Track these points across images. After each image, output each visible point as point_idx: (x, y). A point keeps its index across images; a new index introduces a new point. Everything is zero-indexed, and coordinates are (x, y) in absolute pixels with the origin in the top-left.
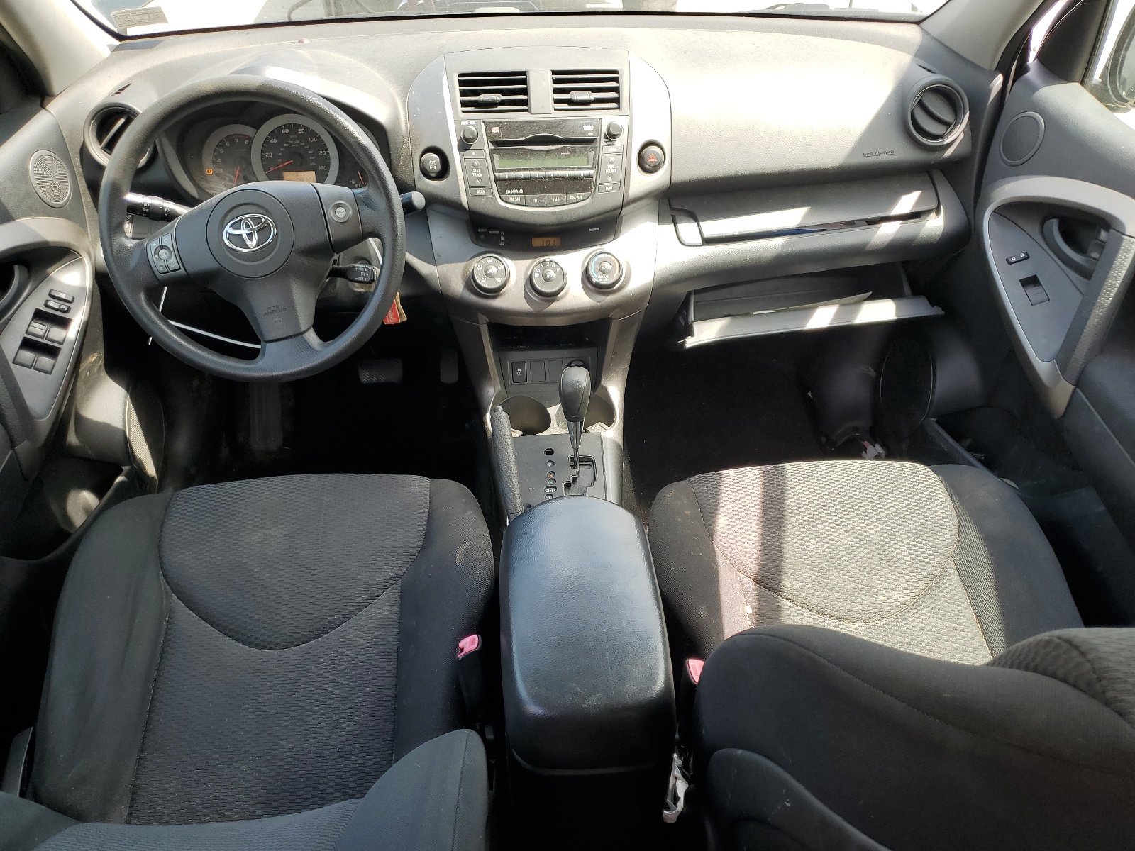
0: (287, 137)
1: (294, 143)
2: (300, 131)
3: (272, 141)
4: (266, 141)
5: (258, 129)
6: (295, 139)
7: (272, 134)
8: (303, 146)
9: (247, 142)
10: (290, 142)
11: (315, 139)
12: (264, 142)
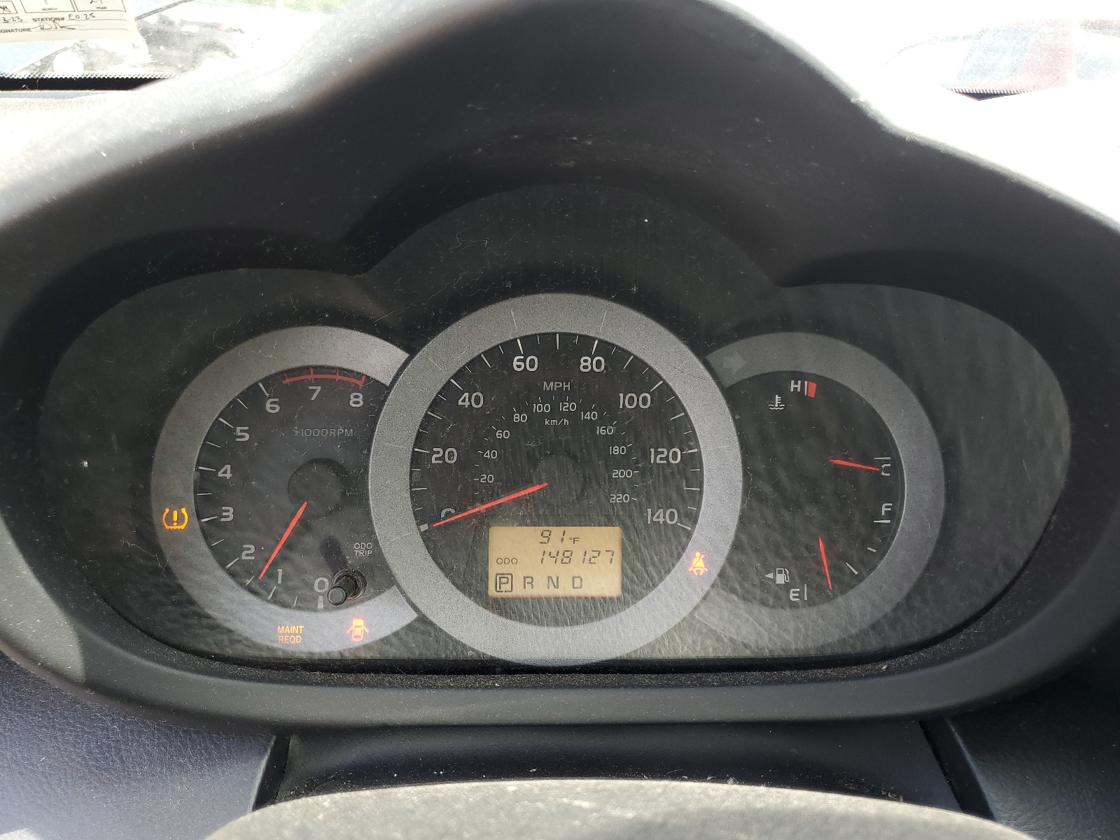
0: (529, 388)
1: (555, 413)
2: (587, 364)
3: (465, 400)
4: (445, 399)
5: (412, 351)
6: (561, 395)
7: (469, 374)
8: (592, 425)
9: (357, 401)
10: (540, 408)
11: (644, 400)
12: (434, 406)
